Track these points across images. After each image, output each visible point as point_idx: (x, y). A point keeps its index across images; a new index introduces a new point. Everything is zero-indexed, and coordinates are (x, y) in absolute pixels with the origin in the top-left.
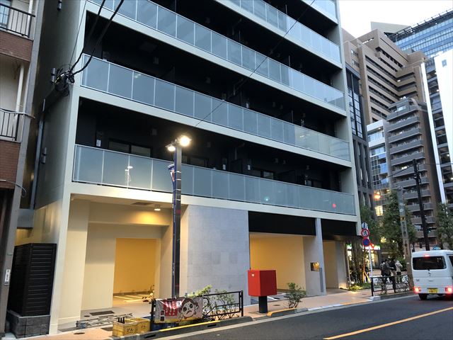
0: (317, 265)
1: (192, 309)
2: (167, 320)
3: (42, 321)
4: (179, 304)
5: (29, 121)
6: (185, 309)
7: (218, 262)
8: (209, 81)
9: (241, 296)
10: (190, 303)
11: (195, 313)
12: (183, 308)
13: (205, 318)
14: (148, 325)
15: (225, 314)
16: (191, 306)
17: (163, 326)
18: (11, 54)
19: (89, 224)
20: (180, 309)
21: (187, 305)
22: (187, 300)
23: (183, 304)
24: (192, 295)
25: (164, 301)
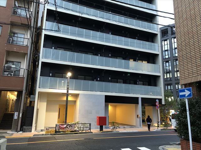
0: (139, 116)
1: (70, 128)
2: (60, 130)
3: (30, 128)
4: (65, 126)
5: (27, 71)
6: (67, 128)
7: (91, 113)
8: (93, 48)
9: (90, 125)
10: (69, 126)
11: (71, 129)
12: (66, 127)
13: (75, 131)
14: (54, 132)
15: (83, 130)
16: (70, 127)
17: (60, 132)
18: (22, 52)
19: (47, 100)
20: (65, 127)
21: (68, 126)
22: (68, 125)
23: (67, 126)
24: (70, 123)
25: (60, 125)
